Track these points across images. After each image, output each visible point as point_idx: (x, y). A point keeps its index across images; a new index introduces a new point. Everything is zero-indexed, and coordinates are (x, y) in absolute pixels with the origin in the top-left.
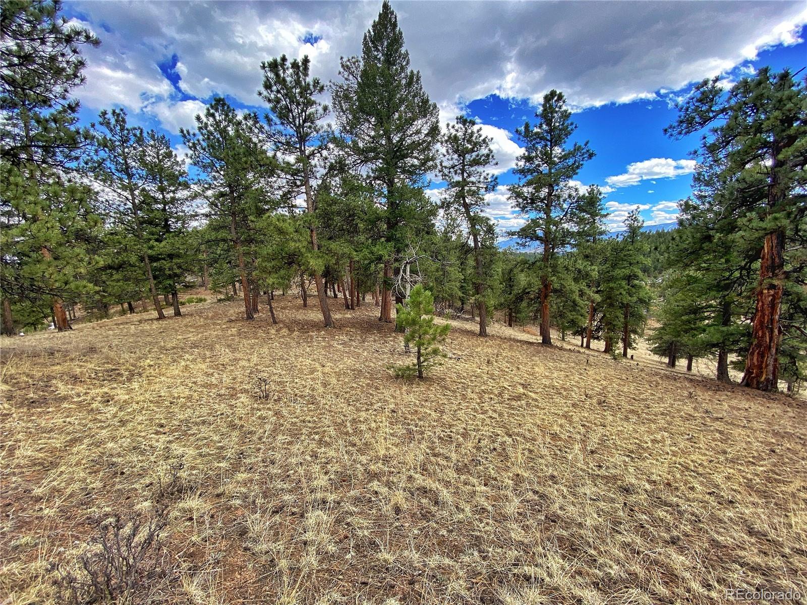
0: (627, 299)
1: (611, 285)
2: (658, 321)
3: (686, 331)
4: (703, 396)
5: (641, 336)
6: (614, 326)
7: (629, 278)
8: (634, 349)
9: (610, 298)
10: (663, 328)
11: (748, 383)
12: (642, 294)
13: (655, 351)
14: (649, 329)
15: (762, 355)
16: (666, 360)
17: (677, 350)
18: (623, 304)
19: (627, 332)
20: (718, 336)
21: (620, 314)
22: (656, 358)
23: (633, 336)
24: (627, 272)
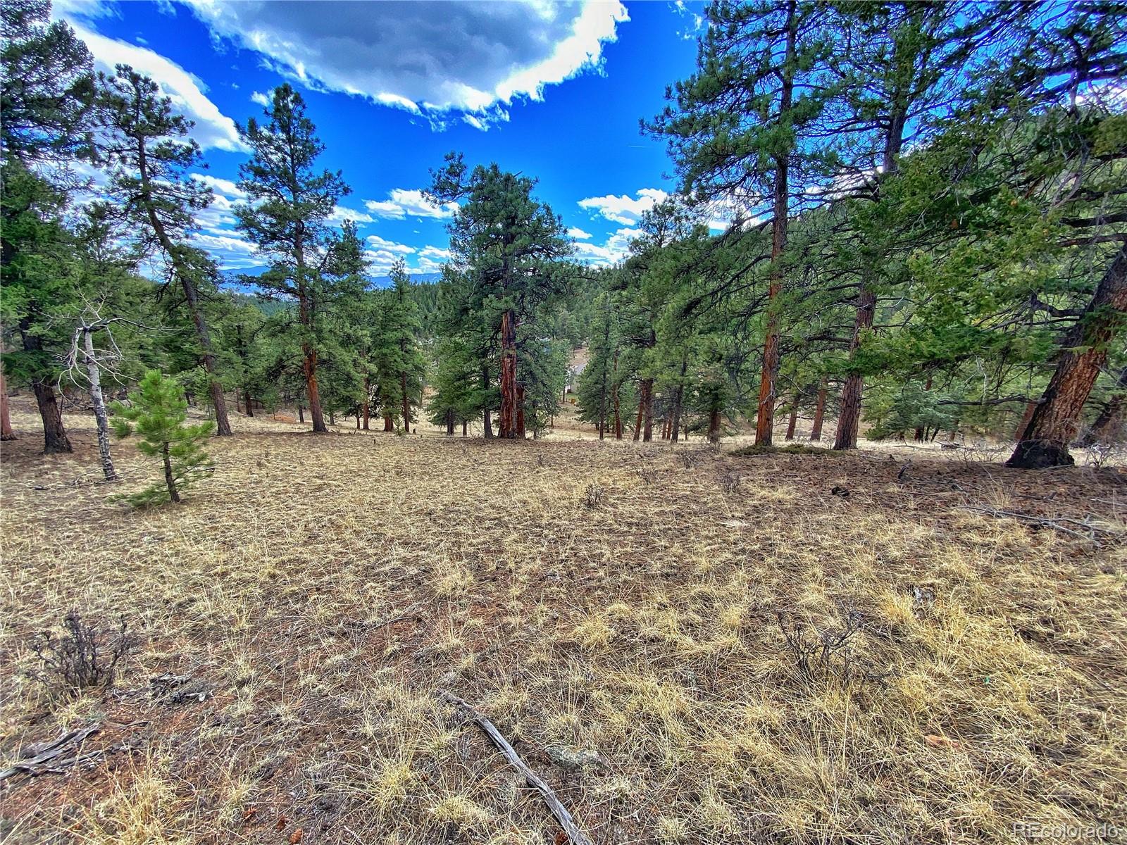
0: (402, 367)
1: (385, 351)
2: (435, 389)
3: (458, 397)
4: (473, 450)
5: (420, 406)
6: (393, 398)
7: (402, 342)
8: (415, 422)
9: (384, 366)
10: (439, 396)
11: (502, 435)
12: (417, 360)
13: (436, 421)
14: (427, 398)
15: (508, 411)
16: (445, 429)
17: (453, 418)
18: (398, 372)
19: (406, 404)
20: (480, 398)
21: (396, 383)
22: (436, 428)
23: (412, 409)
24: (399, 335)
